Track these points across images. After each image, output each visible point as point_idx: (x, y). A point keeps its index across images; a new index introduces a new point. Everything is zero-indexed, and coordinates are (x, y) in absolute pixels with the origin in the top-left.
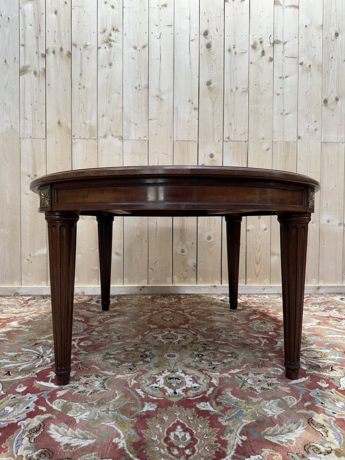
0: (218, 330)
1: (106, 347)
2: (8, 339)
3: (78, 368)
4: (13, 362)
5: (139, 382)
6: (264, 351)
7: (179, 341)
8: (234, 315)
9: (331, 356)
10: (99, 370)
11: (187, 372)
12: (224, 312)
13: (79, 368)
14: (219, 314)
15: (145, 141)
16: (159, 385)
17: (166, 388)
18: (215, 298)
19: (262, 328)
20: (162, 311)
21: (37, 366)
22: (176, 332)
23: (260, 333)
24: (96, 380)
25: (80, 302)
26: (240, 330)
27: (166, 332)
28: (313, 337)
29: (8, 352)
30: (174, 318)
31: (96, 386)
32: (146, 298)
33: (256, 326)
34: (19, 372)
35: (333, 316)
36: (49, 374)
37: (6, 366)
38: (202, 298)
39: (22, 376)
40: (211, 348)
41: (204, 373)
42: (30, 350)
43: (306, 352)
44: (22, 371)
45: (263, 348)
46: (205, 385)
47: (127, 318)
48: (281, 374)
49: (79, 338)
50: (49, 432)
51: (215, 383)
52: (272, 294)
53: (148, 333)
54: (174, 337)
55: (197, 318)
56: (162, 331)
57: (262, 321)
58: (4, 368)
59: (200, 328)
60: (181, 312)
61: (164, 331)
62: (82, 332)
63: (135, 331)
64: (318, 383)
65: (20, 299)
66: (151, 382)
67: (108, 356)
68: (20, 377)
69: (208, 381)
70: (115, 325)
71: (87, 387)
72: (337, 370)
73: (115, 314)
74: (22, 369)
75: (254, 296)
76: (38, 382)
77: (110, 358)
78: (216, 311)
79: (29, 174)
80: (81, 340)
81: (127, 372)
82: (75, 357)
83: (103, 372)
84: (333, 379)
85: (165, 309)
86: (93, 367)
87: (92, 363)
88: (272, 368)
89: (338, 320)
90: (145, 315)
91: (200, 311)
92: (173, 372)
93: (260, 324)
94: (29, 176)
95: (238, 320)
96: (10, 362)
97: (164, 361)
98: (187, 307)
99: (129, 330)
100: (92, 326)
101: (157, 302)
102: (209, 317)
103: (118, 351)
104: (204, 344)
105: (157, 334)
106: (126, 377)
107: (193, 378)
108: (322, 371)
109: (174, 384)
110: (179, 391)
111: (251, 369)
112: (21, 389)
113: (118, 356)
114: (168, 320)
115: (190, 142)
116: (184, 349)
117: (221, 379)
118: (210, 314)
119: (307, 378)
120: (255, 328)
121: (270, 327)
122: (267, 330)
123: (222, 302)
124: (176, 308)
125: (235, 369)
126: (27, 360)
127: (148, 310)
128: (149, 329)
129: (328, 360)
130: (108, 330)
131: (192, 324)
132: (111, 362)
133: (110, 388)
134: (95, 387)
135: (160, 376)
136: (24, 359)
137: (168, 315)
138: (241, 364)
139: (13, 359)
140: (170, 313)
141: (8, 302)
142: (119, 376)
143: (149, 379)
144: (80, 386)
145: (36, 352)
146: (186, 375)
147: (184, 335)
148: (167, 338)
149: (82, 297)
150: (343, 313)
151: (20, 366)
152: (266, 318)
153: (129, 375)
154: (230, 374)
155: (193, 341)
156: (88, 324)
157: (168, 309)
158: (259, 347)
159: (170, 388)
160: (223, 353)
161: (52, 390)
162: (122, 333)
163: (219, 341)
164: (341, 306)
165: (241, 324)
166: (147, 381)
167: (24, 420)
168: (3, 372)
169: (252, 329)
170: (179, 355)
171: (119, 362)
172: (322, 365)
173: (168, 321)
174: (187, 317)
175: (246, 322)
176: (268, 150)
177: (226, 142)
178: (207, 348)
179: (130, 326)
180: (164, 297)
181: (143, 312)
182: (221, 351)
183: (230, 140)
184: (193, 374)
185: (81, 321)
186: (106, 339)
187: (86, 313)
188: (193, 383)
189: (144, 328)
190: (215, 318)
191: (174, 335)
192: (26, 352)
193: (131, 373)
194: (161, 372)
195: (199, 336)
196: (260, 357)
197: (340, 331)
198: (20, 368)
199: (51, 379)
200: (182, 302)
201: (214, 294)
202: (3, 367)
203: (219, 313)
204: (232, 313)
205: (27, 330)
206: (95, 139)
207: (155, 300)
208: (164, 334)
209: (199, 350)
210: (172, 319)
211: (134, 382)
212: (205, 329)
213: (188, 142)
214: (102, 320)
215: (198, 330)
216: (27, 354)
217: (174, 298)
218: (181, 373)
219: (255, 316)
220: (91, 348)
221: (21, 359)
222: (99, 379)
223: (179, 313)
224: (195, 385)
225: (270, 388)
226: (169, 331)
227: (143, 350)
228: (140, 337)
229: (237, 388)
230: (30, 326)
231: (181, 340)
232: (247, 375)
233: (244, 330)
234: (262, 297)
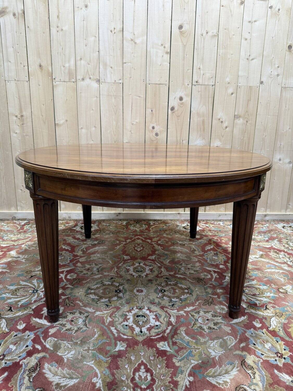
0: (179, 262)
1: (88, 280)
2: (8, 271)
3: (65, 304)
4: (13, 296)
5: (113, 319)
6: (214, 287)
7: (147, 274)
8: (193, 245)
9: (267, 293)
10: (82, 306)
11: (151, 309)
12: (185, 241)
13: (67, 304)
14: (180, 244)
15: (120, 83)
16: (129, 323)
17: (134, 326)
18: (178, 224)
19: (214, 260)
20: (135, 240)
21: (33, 302)
22: (145, 264)
23: (212, 265)
24: (80, 317)
25: (67, 228)
26: (196, 262)
27: (137, 264)
28: (255, 271)
29: (10, 286)
30: (143, 247)
31: (80, 323)
32: (121, 224)
33: (210, 259)
34: (19, 308)
35: (274, 247)
36: (43, 311)
37: (9, 301)
38: (168, 225)
39: (22, 312)
40: (172, 283)
41: (165, 310)
42: (27, 284)
43: (248, 288)
44: (21, 306)
45: (214, 284)
46: (165, 323)
47: (105, 247)
48: (225, 312)
49: (66, 269)
50: (44, 371)
51: (172, 322)
52: (226, 220)
53: (122, 265)
54: (143, 270)
55: (162, 248)
56: (134, 263)
57: (215, 252)
58: (7, 304)
59: (164, 260)
60: (149, 241)
61: (135, 263)
62: (69, 263)
63: (111, 263)
64: (254, 322)
65: (17, 224)
66: (122, 320)
67: (89, 291)
68: (20, 314)
69: (168, 320)
70: (95, 255)
71: (73, 325)
72: (270, 308)
73: (96, 242)
74: (21, 305)
75: (211, 223)
76: (34, 319)
77: (91, 293)
78: (178, 240)
79: (16, 115)
80: (69, 272)
81: (104, 308)
82: (63, 291)
83: (85, 309)
84: (266, 319)
85: (137, 237)
86: (78, 303)
87: (76, 299)
88: (219, 306)
89: (277, 252)
90: (120, 244)
91: (165, 240)
92: (140, 309)
93: (213, 256)
94: (16, 116)
95: (195, 251)
96: (12, 296)
97: (134, 297)
98: (155, 236)
99: (107, 261)
100: (77, 256)
101: (130, 229)
102: (172, 247)
103: (97, 285)
104: (167, 278)
105: (129, 266)
106: (103, 314)
107: (156, 315)
108: (258, 310)
109: (141, 322)
110: (144, 329)
111: (202, 306)
112: (21, 326)
113: (97, 291)
114: (139, 250)
115: (162, 85)
116: (150, 283)
117: (178, 317)
118: (173, 244)
119: (246, 317)
120: (208, 260)
121: (221, 258)
122: (218, 263)
123: (184, 230)
124: (145, 236)
125: (190, 306)
126: (25, 295)
127: (123, 238)
128: (123, 261)
129: (264, 298)
130: (90, 261)
131: (158, 255)
132: (92, 297)
133: (90, 326)
134: (79, 325)
135: (130, 314)
136: (22, 293)
137: (139, 245)
138: (194, 301)
139: (14, 292)
140: (141, 242)
141: (8, 227)
142: (98, 313)
143: (121, 316)
144: (67, 323)
145: (31, 285)
146: (150, 312)
147: (151, 268)
148: (137, 271)
149: (69, 222)
150: (282, 244)
151: (19, 301)
152: (218, 249)
153: (105, 312)
154: (185, 312)
155: (158, 275)
156: (74, 254)
157: (140, 237)
158: (210, 282)
159: (137, 326)
160: (181, 288)
161: (46, 327)
162: (101, 265)
163: (179, 274)
164: (282, 236)
165: (198, 256)
166: (120, 319)
167: (24, 358)
168: (6, 308)
169: (206, 261)
170: (146, 290)
171: (98, 298)
172: (259, 303)
173: (138, 252)
174: (155, 247)
175: (202, 253)
176: (232, 94)
177: (195, 85)
178: (169, 283)
179: (108, 257)
180: (137, 223)
181: (119, 241)
182: (180, 285)
183: (198, 84)
184: (157, 311)
185: (67, 250)
186: (88, 271)
187: (72, 241)
188: (156, 321)
189: (119, 260)
190: (177, 248)
191: (143, 268)
192: (24, 285)
193: (108, 310)
194: (131, 308)
195: (163, 270)
196: (210, 294)
197: (277, 264)
198: (20, 304)
199: (44, 316)
200: (151, 229)
201: (178, 220)
202: (6, 302)
203: (180, 242)
204: (191, 242)
205: (24, 261)
206: (74, 82)
207: (129, 227)
208: (135, 266)
209: (162, 285)
210: (142, 248)
211: (109, 319)
212: (169, 261)
213: (160, 85)
214: (85, 249)
215: (162, 262)
216: (25, 287)
217: (145, 225)
218: (147, 310)
219: (210, 246)
220: (76, 281)
221: (20, 294)
222: (82, 316)
223: (148, 242)
224: (158, 323)
225: (215, 327)
226: (139, 263)
227: (117, 284)
228: (116, 270)
229: (190, 327)
230: (26, 256)
231: (148, 273)
232: (199, 314)
233: (199, 263)
234: (217, 224)
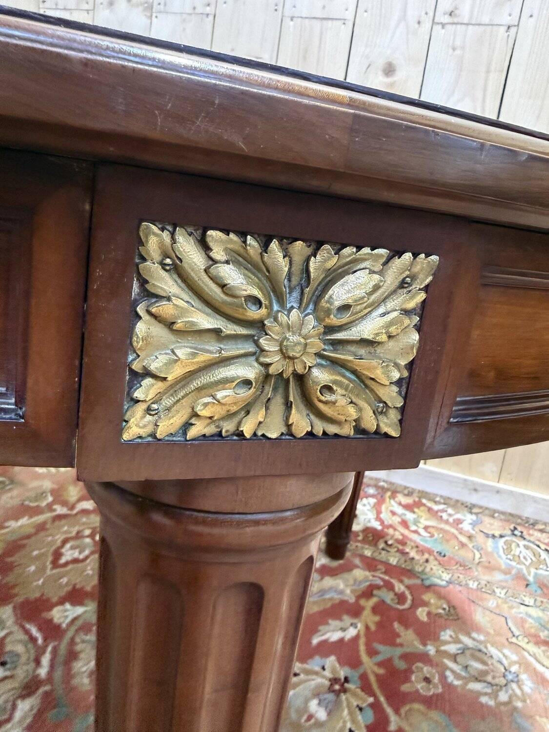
15: (208, 15)
52: (492, 513)
115: (330, 22)
177: (443, 25)
183: (456, 20)
213: (325, 22)
234: (451, 520)
